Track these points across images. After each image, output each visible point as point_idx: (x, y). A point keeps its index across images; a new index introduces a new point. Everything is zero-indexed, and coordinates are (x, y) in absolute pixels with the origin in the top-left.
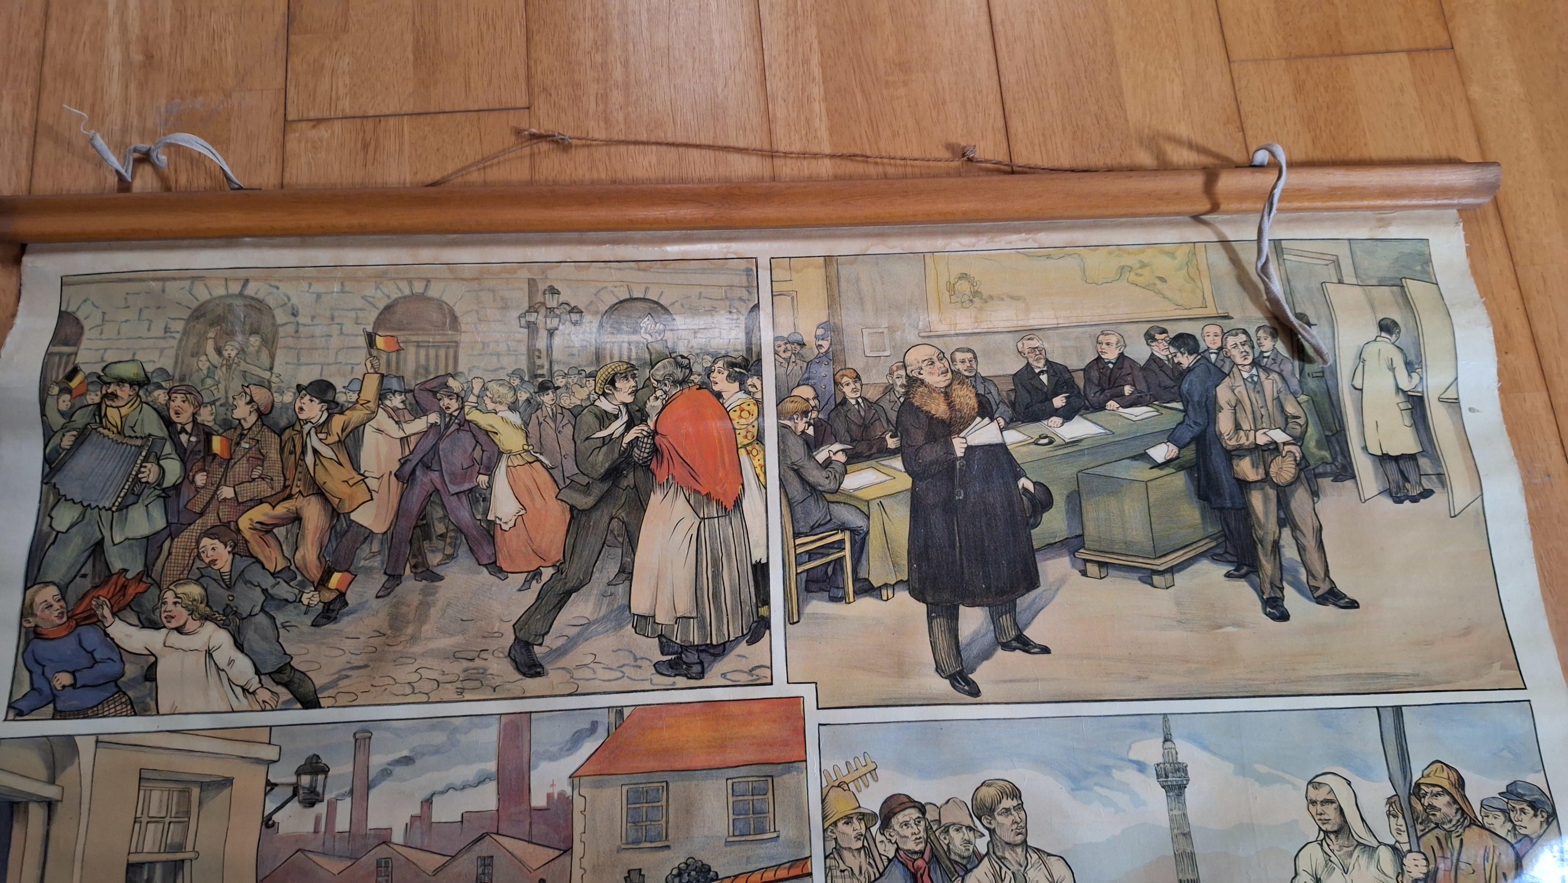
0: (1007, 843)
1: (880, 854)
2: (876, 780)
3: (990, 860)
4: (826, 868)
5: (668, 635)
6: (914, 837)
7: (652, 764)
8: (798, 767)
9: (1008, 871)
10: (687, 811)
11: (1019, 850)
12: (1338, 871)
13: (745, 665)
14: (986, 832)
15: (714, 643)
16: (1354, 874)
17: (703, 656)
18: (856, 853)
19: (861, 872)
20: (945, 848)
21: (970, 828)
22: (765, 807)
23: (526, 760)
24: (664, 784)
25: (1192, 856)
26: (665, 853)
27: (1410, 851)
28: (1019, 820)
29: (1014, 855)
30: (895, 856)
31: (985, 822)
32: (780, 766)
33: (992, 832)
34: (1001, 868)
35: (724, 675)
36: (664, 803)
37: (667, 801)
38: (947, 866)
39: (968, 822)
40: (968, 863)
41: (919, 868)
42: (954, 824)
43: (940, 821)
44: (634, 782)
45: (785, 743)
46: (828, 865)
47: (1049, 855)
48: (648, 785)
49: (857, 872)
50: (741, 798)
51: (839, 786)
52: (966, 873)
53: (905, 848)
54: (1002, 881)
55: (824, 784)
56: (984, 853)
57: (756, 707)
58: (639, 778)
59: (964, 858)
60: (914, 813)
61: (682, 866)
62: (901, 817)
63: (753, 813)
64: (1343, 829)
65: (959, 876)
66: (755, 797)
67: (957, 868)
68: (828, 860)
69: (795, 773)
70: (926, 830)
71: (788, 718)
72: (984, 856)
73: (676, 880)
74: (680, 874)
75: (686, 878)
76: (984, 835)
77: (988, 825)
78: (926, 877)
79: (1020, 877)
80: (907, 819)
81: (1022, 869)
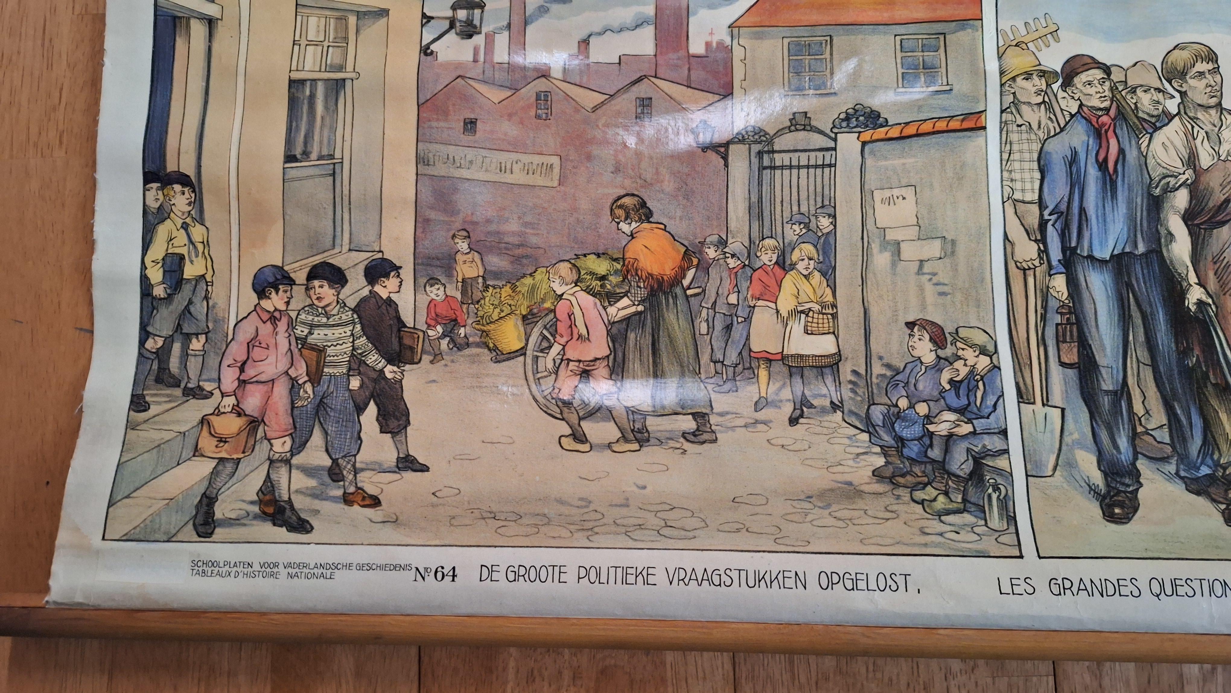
0: (1199, 105)
1: (1062, 110)
2: (1057, 40)
4: (1001, 122)
6: (1099, 95)
7: (815, 17)
8: (973, 25)
9: (1201, 130)
11: (1213, 112)
14: (1177, 95)
18: (1035, 108)
19: (1039, 127)
20: (1133, 106)
21: (1159, 90)
22: (937, 63)
23: (684, 7)
24: (828, 38)
26: (831, 100)
28: (1214, 84)
29: (1207, 116)
30: (1078, 112)
31: (1175, 85)
32: (954, 23)
33: (1183, 94)
34: (1193, 127)
36: (828, 55)
37: (831, 54)
38: (1134, 123)
39: (1158, 85)
41: (1104, 124)
42: (1142, 86)
43: (1126, 82)
44: (796, 35)
46: (1003, 120)
48: (811, 39)
49: (1035, 126)
50: (909, 54)
51: (1016, 45)
53: (1090, 104)
54: (1194, 139)
55: (1001, 43)
56: (1175, 113)
58: (801, 31)
59: (1153, 116)
60: (1098, 74)
61: (850, 111)
62: (1084, 77)
63: (924, 68)
65: (1147, 133)
66: (926, 54)
67: (1146, 126)
68: (1004, 115)
69: (970, 30)
70: (1111, 89)
72: (1175, 116)
73: (844, 124)
74: (848, 119)
75: (854, 122)
76: (1174, 97)
77: (1179, 88)
78: (1110, 133)
79: (1214, 137)
80: (1090, 79)
81: (1217, 129)
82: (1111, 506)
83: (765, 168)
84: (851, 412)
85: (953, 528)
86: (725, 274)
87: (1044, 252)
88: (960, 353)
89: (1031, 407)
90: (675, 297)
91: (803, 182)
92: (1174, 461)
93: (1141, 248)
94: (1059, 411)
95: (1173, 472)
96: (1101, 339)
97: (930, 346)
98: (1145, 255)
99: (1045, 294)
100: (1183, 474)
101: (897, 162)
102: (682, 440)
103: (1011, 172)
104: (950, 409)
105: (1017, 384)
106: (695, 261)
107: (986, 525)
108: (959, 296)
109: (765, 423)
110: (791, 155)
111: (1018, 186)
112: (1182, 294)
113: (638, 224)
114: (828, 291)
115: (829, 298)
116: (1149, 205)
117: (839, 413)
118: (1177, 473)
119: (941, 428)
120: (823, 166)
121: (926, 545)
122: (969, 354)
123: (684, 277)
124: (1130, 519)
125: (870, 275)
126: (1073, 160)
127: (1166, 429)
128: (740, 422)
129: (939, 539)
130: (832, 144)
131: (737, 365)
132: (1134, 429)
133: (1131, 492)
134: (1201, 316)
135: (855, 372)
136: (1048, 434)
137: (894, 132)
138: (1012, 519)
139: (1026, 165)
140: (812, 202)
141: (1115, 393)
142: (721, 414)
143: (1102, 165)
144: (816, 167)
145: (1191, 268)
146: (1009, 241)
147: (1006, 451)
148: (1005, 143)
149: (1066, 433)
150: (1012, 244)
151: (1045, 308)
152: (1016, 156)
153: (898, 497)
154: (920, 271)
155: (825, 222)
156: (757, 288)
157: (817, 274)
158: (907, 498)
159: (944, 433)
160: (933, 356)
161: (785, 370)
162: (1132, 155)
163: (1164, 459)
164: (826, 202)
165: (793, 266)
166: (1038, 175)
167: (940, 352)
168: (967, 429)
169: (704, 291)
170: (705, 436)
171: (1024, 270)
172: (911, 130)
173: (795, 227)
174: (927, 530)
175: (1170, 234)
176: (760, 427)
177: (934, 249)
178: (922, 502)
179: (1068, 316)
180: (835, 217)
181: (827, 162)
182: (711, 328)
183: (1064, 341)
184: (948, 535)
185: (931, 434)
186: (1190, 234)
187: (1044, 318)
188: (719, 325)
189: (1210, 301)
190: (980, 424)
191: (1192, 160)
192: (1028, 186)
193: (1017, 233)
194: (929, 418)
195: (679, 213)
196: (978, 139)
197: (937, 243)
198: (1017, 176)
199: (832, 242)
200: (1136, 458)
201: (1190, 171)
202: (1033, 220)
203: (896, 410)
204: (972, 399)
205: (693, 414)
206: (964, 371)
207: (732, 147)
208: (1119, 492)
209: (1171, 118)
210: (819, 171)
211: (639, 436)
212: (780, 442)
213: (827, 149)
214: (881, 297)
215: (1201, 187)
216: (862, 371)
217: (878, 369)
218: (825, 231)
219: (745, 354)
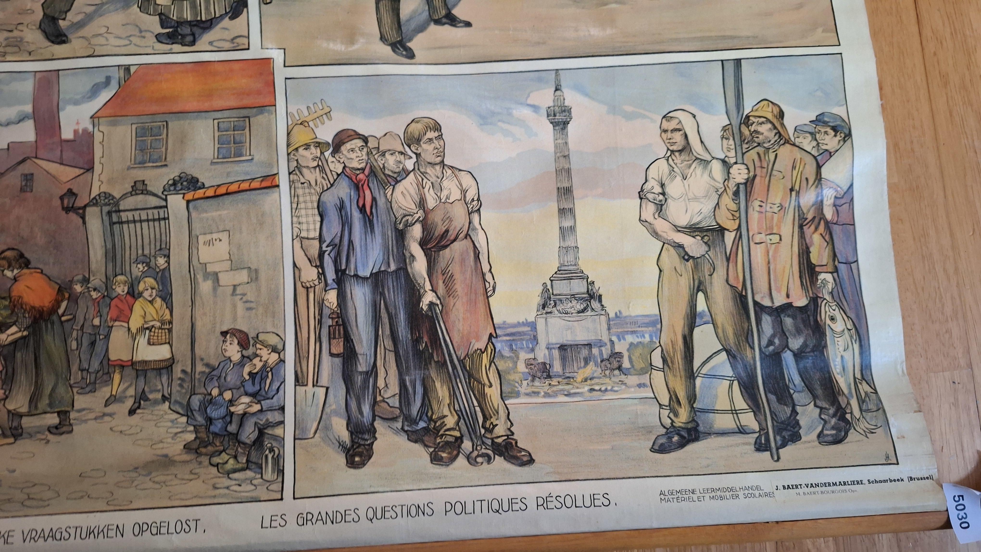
0: (429, 163)
1: (331, 171)
2: (330, 119)
3: (415, 174)
4: (290, 181)
5: (167, 13)
6: (358, 159)
7: (154, 108)
8: (269, 110)
9: (428, 182)
10: (182, 142)
11: (438, 167)
12: (679, 179)
13: (228, 35)
14: (414, 156)
15: (204, 19)
16: (691, 180)
17: (195, 29)
18: (312, 170)
19: (316, 184)
20: (382, 166)
21: (401, 153)
22: (243, 139)
23: (55, 104)
24: (165, 123)
25: (569, 171)
26: (164, 170)
27: (736, 163)
28: (439, 147)
29: (433, 171)
30: (343, 172)
31: (413, 149)
32: (255, 110)
33: (418, 155)
34: (423, 180)
35: (211, 43)
36: (164, 136)
37: (167, 135)
38: (382, 179)
39: (400, 149)
40: (398, 176)
41: (360, 180)
42: (389, 150)
43: (378, 148)
44: (141, 122)
45: (259, 93)
46: (291, 179)
47: (460, 170)
48: (152, 124)
49: (313, 183)
50: (224, 133)
51: (301, 124)
52: (396, 184)
53: (351, 166)
54: (423, 188)
55: (290, 123)
56: (411, 169)
57: (236, 66)
58: (145, 119)
59: (395, 173)
60: (359, 143)
61: (177, 178)
62: (348, 146)
63: (234, 143)
64: (686, 148)
65: (391, 185)
66: (236, 132)
67: (390, 180)
68: (291, 176)
69: (266, 114)
70: (368, 154)
71: (261, 74)
72: (411, 172)
73: (172, 188)
74: (175, 184)
75: (179, 186)
76: (411, 158)
77: (415, 151)
78: (365, 186)
79: (437, 186)
80: (353, 146)
81: (439, 180)
82: (353, 456)
83: (114, 223)
84: (176, 402)
85: (237, 482)
86: (90, 304)
87: (322, 274)
88: (258, 352)
89: (304, 388)
90: (53, 323)
91: (146, 232)
92: (400, 420)
93: (393, 267)
94: (325, 389)
95: (400, 427)
96: (359, 335)
97: (237, 348)
98: (396, 271)
99: (321, 305)
100: (406, 428)
101: (215, 214)
102: (47, 433)
103: (298, 217)
104: (247, 394)
105: (296, 373)
106: (67, 295)
107: (262, 478)
108: (261, 310)
109: (110, 415)
110: (134, 213)
111: (304, 227)
112: (419, 298)
113: (19, 271)
114: (167, 312)
115: (168, 317)
116: (396, 236)
117: (167, 403)
118: (402, 429)
119: (239, 409)
120: (159, 219)
121: (215, 497)
122: (264, 353)
123: (59, 307)
124: (364, 465)
125: (198, 299)
126: (341, 207)
127: (397, 397)
128: (92, 416)
129: (226, 491)
130: (164, 203)
131: (98, 372)
132: (375, 398)
133: (369, 445)
134: (430, 314)
135: (184, 371)
136: (314, 408)
137: (210, 193)
138: (281, 472)
139: (310, 212)
140: (153, 246)
141: (367, 373)
142: (79, 411)
143: (362, 209)
144: (154, 220)
145: (427, 279)
146: (297, 267)
147: (282, 422)
148: (294, 196)
149: (327, 405)
150: (300, 270)
151: (321, 314)
152: (302, 205)
153: (200, 463)
154: (234, 293)
155: (161, 261)
156: (114, 313)
157: (159, 300)
158: (207, 462)
159: (241, 412)
160: (239, 355)
161: (134, 373)
162: (381, 202)
163: (394, 419)
164: (163, 246)
165: (140, 295)
166: (318, 218)
167: (244, 352)
168: (257, 407)
169: (75, 317)
170: (65, 429)
171: (307, 288)
172: (222, 190)
173: (140, 266)
174: (217, 486)
175: (412, 256)
176: (107, 418)
177: (243, 276)
178: (217, 465)
179: (337, 320)
180: (169, 257)
181: (162, 216)
182: (79, 345)
183: (334, 338)
184: (232, 488)
185: (232, 414)
186: (426, 255)
187: (320, 322)
188: (85, 343)
189: (438, 302)
190: (266, 404)
191: (422, 204)
192: (312, 227)
193: (302, 262)
194: (231, 402)
195: (52, 261)
196: (273, 195)
197: (245, 272)
198: (303, 220)
199: (168, 275)
200: (374, 420)
201: (421, 211)
202: (314, 251)
203: (210, 397)
204: (263, 385)
205: (59, 413)
206: (259, 365)
207: (88, 209)
208: (360, 445)
209: (408, 173)
210: (157, 224)
211: (14, 432)
212: (119, 428)
213: (161, 207)
214: (205, 314)
215: (429, 222)
216: (189, 370)
217: (200, 368)
218: (162, 268)
219: (105, 362)
